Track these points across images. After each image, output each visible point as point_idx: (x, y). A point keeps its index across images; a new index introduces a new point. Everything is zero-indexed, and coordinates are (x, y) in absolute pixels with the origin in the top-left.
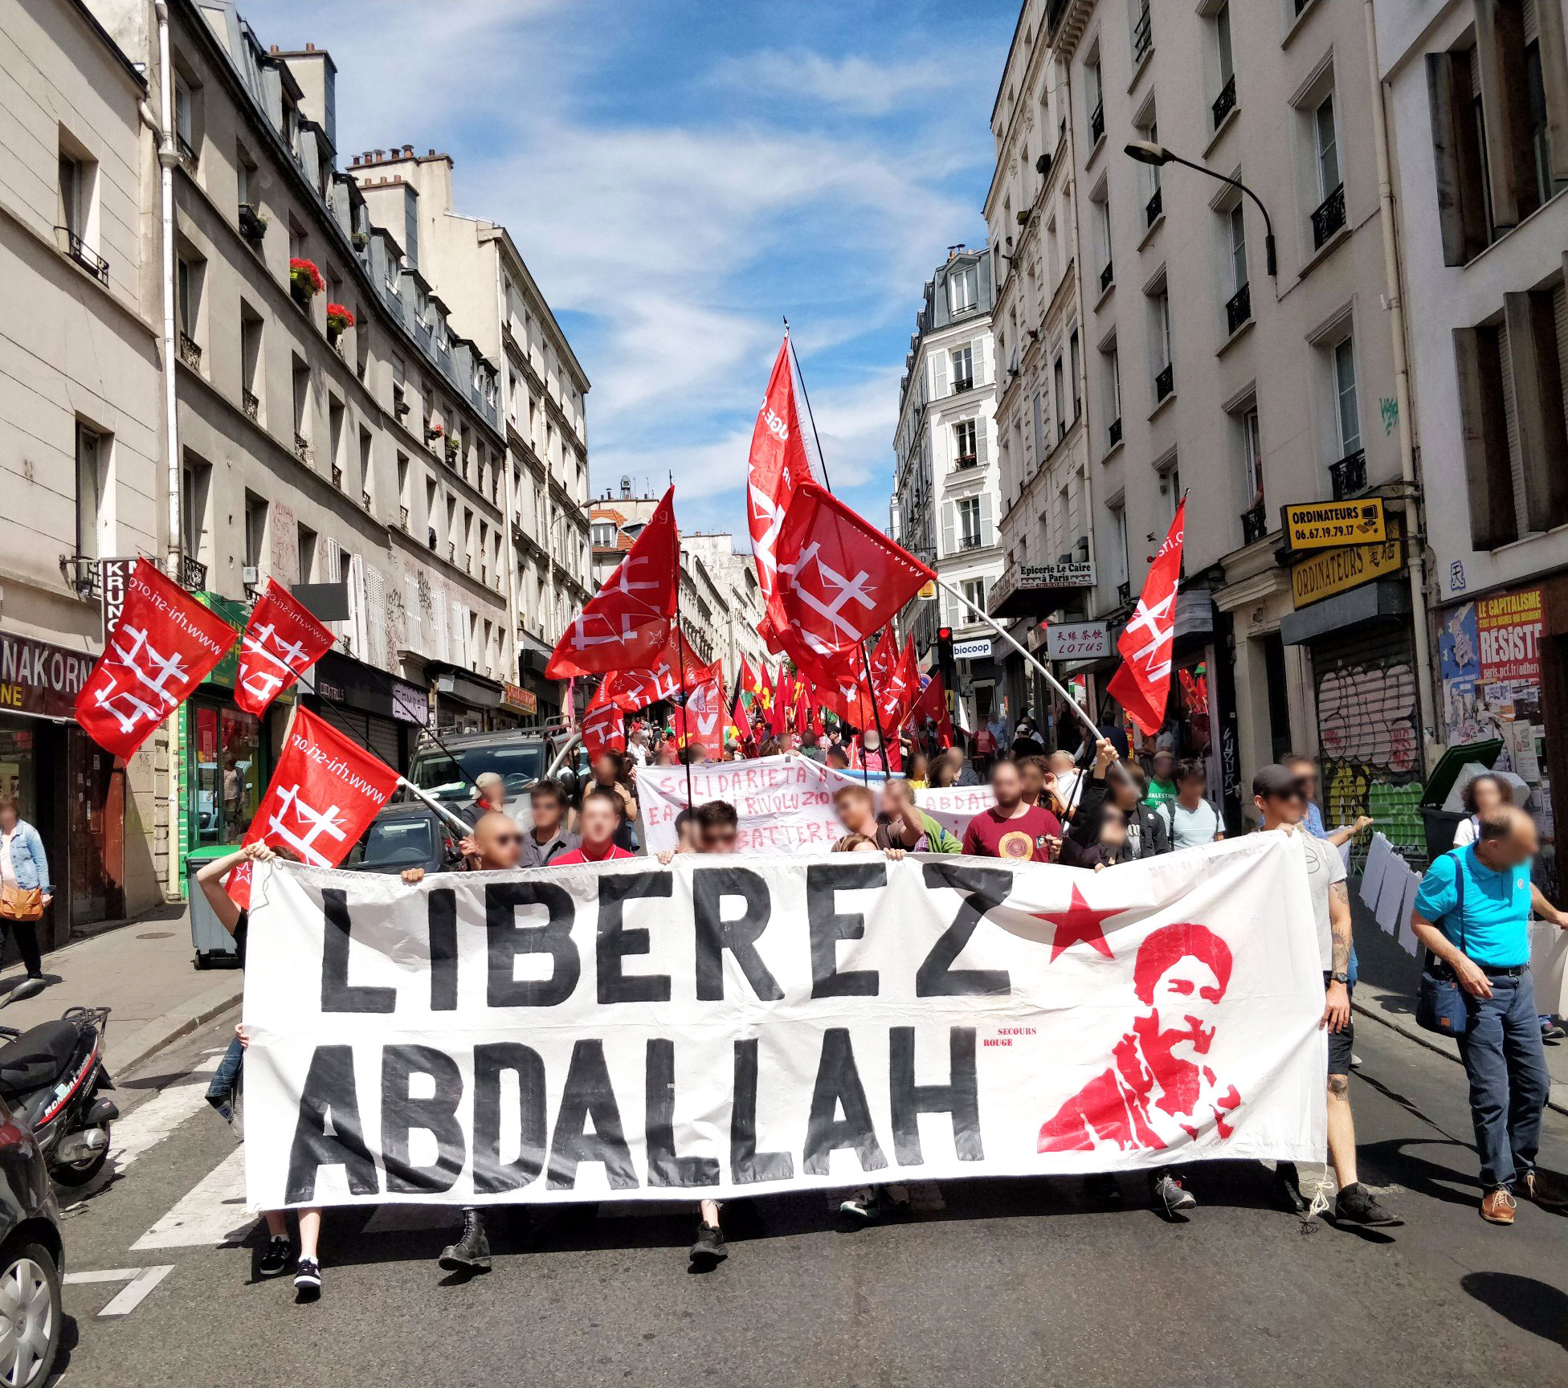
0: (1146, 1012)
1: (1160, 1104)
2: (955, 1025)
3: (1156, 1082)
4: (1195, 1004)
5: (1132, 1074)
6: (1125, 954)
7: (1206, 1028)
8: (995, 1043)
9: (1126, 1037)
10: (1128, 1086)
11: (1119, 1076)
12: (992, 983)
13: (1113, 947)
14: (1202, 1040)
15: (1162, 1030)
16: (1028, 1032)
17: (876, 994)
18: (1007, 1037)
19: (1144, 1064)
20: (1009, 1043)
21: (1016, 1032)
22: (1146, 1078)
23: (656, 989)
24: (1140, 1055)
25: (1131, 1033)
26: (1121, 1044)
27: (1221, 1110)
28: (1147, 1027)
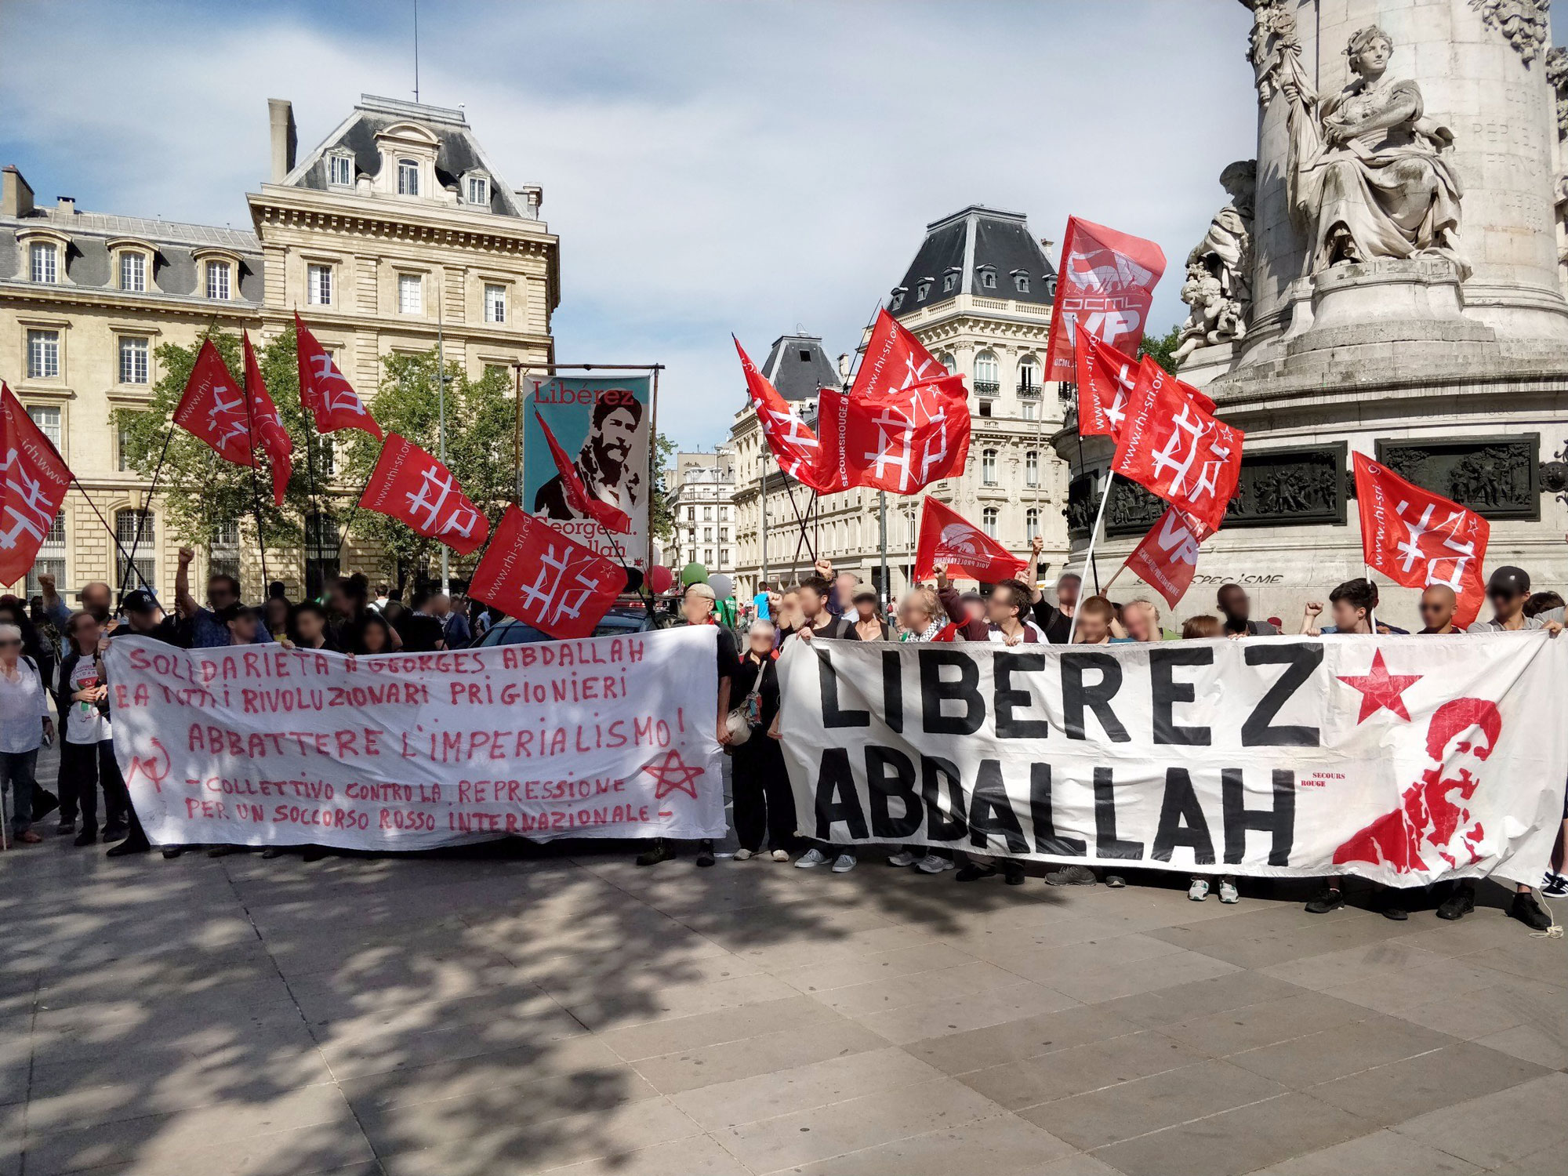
0: (1435, 766)
1: (1430, 838)
2: (1276, 768)
3: (1430, 820)
4: (1469, 760)
5: (1415, 815)
6: (1421, 714)
7: (1473, 779)
8: (1311, 783)
9: (1415, 784)
10: (1410, 822)
11: (1405, 815)
12: (1307, 736)
13: (1410, 710)
14: (1467, 788)
15: (1443, 778)
16: (1338, 776)
17: (1209, 744)
18: (1321, 779)
19: (1425, 805)
20: (1323, 784)
21: (1328, 776)
22: (1424, 816)
23: (1038, 730)
24: (1423, 799)
25: (1420, 782)
26: (1410, 790)
27: (1470, 842)
28: (1432, 777)
